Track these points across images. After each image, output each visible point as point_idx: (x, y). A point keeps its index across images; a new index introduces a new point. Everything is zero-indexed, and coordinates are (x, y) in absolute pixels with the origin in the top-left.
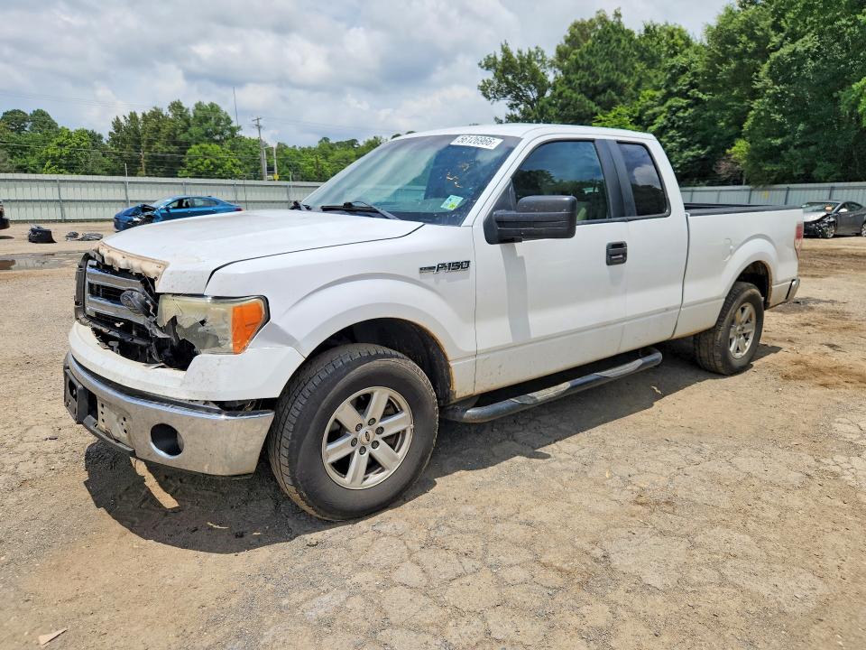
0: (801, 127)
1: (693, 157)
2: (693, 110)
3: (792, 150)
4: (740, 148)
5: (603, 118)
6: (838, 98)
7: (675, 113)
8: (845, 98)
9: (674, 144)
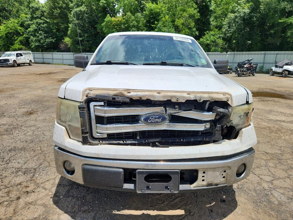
0: (86, 35)
1: (50, 41)
2: (46, 25)
3: (85, 42)
4: (67, 40)
5: (6, 23)
6: (96, 27)
7: (39, 25)
8: (98, 27)
9: (42, 36)
